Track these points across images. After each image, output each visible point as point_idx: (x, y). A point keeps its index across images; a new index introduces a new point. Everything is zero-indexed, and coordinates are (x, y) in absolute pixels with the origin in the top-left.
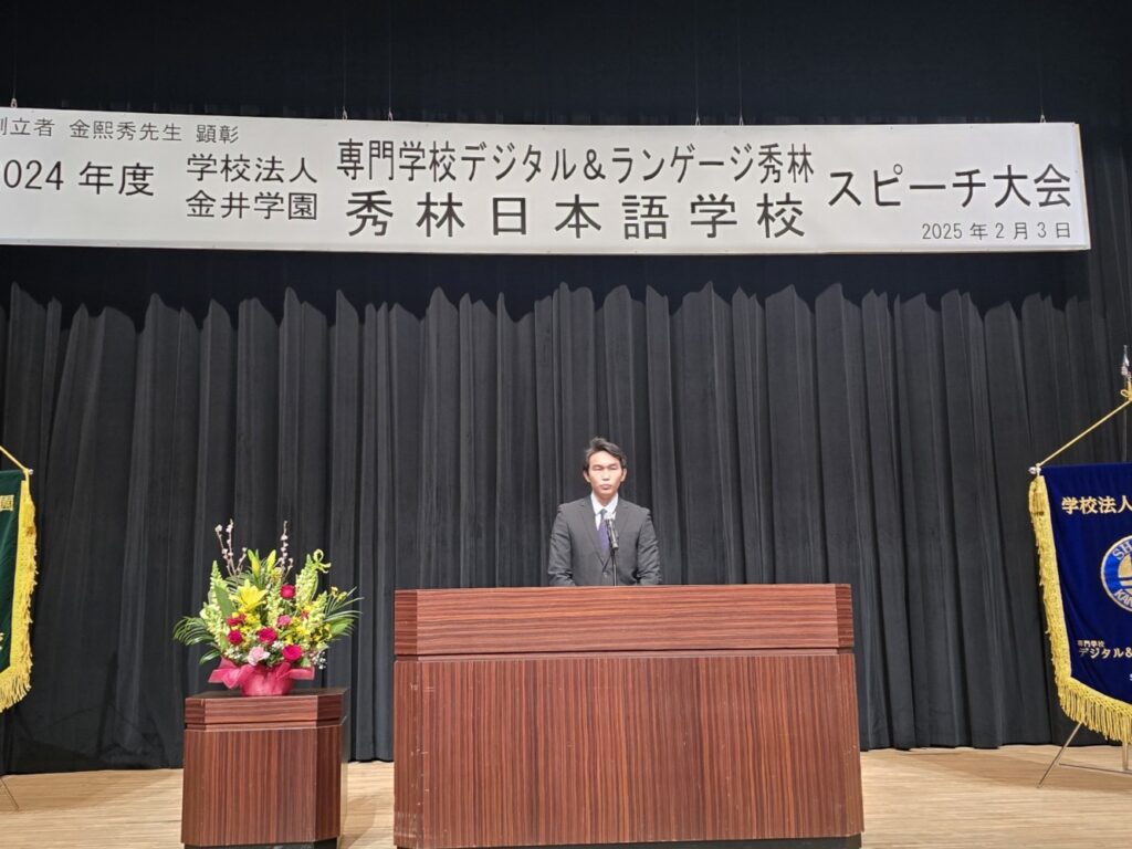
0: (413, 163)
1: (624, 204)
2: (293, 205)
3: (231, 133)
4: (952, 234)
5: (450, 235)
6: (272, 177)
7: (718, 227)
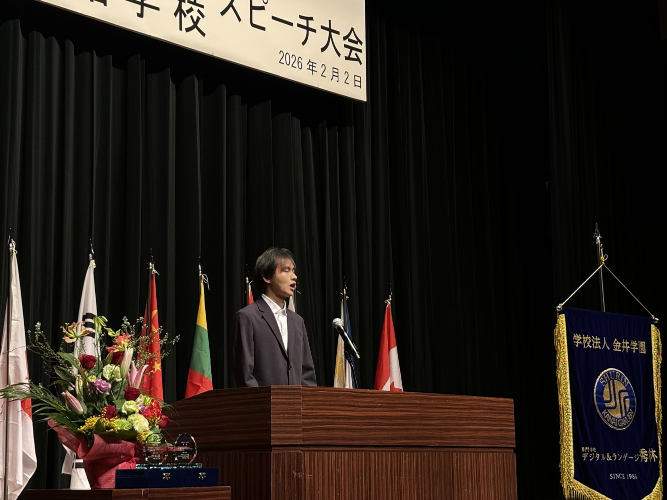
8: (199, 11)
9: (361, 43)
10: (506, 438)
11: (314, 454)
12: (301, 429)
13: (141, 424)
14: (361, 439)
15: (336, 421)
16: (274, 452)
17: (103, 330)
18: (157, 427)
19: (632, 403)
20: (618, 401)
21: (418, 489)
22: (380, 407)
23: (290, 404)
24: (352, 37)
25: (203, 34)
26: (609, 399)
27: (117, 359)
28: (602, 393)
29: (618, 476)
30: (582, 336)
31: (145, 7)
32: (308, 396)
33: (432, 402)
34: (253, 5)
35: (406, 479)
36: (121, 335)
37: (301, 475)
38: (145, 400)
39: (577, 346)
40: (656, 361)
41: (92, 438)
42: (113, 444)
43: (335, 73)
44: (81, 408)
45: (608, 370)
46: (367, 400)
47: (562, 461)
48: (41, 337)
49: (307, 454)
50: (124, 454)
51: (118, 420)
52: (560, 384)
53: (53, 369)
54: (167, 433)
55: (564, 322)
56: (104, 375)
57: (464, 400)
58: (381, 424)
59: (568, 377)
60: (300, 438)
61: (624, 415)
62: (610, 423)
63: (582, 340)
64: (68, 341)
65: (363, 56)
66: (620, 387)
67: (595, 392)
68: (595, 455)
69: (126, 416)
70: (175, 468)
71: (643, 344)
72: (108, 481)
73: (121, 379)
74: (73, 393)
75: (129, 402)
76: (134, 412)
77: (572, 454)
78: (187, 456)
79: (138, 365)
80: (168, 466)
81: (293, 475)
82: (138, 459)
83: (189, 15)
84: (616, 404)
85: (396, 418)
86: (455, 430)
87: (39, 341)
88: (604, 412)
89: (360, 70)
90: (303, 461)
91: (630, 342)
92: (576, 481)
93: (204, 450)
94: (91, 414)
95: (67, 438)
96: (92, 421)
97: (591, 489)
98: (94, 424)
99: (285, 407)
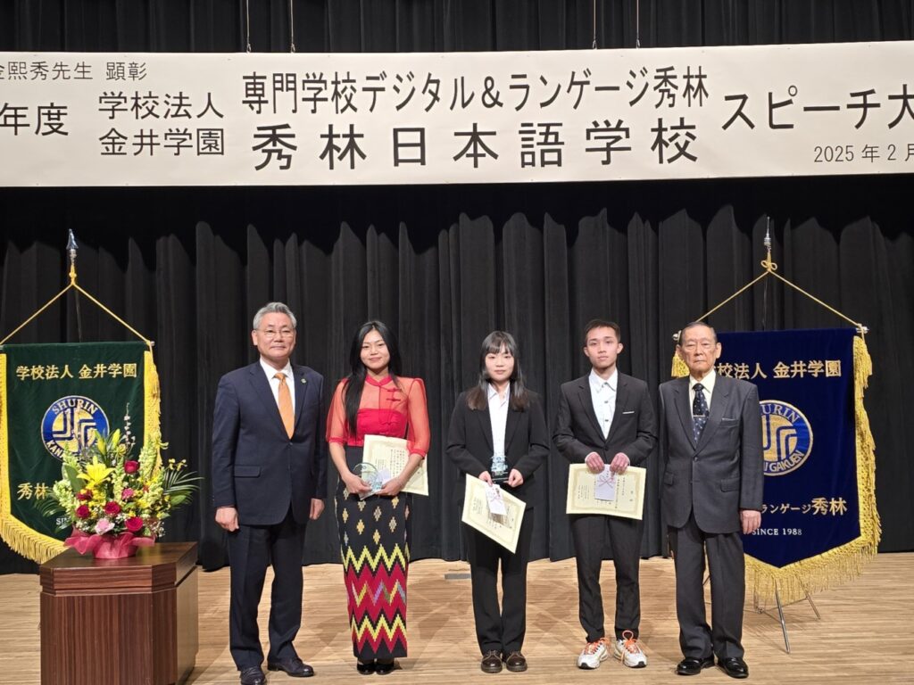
0: (315, 95)
1: (521, 132)
2: (201, 140)
3: (140, 70)
4: (843, 157)
5: (352, 167)
6: (179, 113)
7: (612, 152)
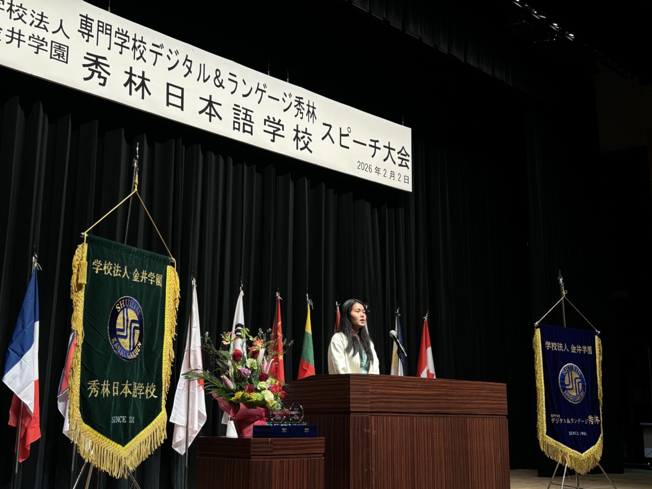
8: (308, 138)
9: (409, 156)
10: (501, 409)
11: (378, 418)
12: (369, 401)
13: (269, 396)
14: (407, 408)
15: (392, 397)
16: (352, 415)
17: (247, 337)
18: (279, 398)
19: (583, 386)
20: (574, 385)
21: (444, 441)
22: (419, 388)
23: (362, 385)
24: (403, 152)
25: (311, 152)
26: (568, 383)
27: (255, 355)
28: (564, 380)
29: (574, 433)
30: (551, 343)
31: (276, 136)
32: (373, 380)
33: (453, 385)
34: (342, 133)
35: (436, 435)
36: (257, 340)
37: (369, 431)
38: (272, 381)
39: (548, 349)
40: (599, 359)
41: (239, 405)
42: (252, 409)
43: (392, 174)
44: (232, 385)
45: (568, 364)
46: (412, 383)
47: (538, 423)
48: (208, 341)
49: (373, 417)
50: (258, 415)
51: (255, 394)
52: (537, 373)
53: (216, 361)
54: (286, 402)
55: (540, 334)
56: (247, 365)
57: (474, 384)
58: (420, 399)
59: (542, 369)
60: (368, 407)
61: (578, 394)
62: (569, 399)
63: (551, 345)
64: (225, 343)
65: (410, 164)
66: (575, 375)
67: (559, 379)
68: (560, 419)
69: (260, 392)
70: (290, 425)
71: (590, 348)
72: (249, 433)
73: (257, 368)
74: (228, 376)
75: (262, 382)
76: (265, 389)
77: (545, 418)
78: (298, 418)
79: (268, 359)
80: (286, 424)
81: (364, 431)
82: (267, 419)
83: (302, 140)
84: (573, 386)
85: (430, 395)
86: (468, 403)
87: (207, 343)
88: (565, 392)
89: (408, 172)
90: (370, 422)
91: (582, 347)
92: (547, 436)
93: (308, 413)
94: (238, 389)
95: (224, 404)
96: (239, 394)
97: (557, 442)
98: (240, 396)
99: (359, 387)
